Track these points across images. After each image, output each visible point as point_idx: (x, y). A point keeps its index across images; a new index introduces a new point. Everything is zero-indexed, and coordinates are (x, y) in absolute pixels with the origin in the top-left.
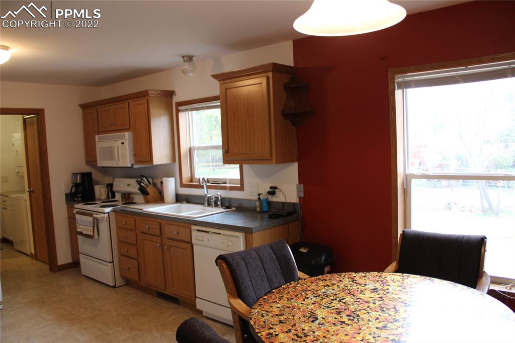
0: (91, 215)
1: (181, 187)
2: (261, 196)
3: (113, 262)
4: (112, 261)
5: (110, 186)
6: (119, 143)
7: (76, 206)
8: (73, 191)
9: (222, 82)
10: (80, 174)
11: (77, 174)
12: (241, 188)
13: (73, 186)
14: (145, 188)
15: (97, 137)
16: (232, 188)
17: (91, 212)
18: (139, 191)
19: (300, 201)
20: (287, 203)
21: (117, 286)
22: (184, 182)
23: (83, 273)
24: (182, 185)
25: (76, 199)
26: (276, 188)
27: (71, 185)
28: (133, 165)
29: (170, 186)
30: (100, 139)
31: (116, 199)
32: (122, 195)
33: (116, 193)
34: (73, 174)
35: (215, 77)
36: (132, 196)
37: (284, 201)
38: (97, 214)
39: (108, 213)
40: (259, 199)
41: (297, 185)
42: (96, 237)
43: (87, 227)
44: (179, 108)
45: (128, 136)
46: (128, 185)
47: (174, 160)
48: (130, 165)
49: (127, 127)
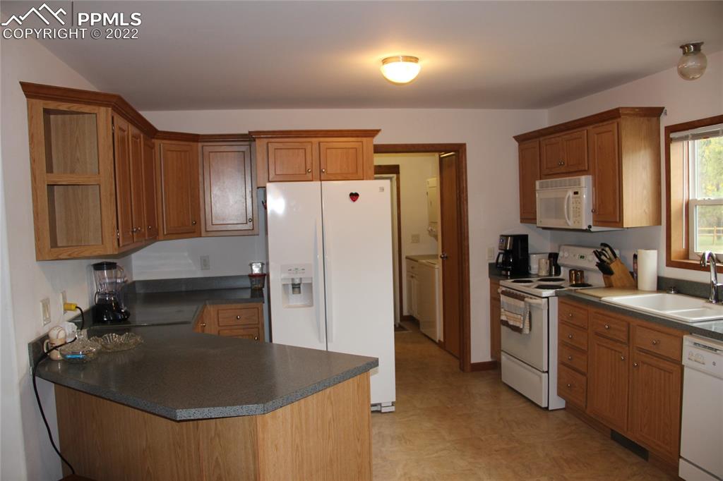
0: (522, 298)
1: (667, 265)
3: (548, 372)
4: (546, 370)
5: (553, 257)
6: (571, 193)
7: (502, 282)
8: (500, 260)
10: (511, 236)
11: (507, 236)
13: (500, 254)
14: (608, 263)
15: (538, 183)
17: (522, 294)
18: (597, 268)
21: (550, 408)
22: (673, 258)
23: (504, 379)
24: (670, 263)
25: (504, 272)
27: (497, 251)
28: (590, 227)
29: (651, 264)
30: (541, 187)
31: (561, 277)
32: (570, 271)
33: (562, 268)
34: (502, 236)
36: (585, 274)
38: (531, 298)
39: (548, 298)
42: (527, 331)
43: (515, 316)
44: (672, 135)
45: (586, 182)
46: (581, 257)
47: (659, 223)
48: (585, 227)
49: (583, 168)
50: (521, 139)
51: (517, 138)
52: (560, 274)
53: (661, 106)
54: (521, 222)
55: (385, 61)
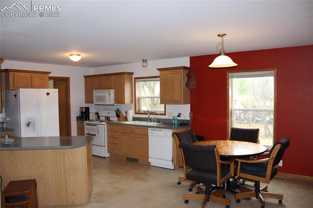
1: (135, 114)
2: (174, 117)
3: (105, 146)
5: (97, 114)
6: (107, 94)
8: (80, 115)
9: (161, 71)
10: (84, 107)
12: (165, 114)
14: (119, 114)
15: (94, 91)
16: (161, 114)
18: (116, 116)
19: (191, 119)
20: (186, 120)
21: (106, 157)
22: (137, 112)
24: (136, 113)
26: (181, 114)
28: (114, 104)
29: (131, 114)
30: (96, 92)
32: (105, 118)
33: (101, 117)
34: (81, 107)
35: (158, 69)
36: (110, 118)
37: (184, 119)
38: (98, 125)
39: (104, 124)
40: (174, 118)
41: (190, 113)
42: (97, 135)
43: (93, 131)
44: (136, 80)
45: (112, 91)
46: (108, 113)
47: (132, 103)
48: (112, 104)
49: (111, 87)
50: (86, 77)
51: (84, 76)
52: (100, 119)
53: (132, 72)
54: (85, 103)
55: (71, 55)
